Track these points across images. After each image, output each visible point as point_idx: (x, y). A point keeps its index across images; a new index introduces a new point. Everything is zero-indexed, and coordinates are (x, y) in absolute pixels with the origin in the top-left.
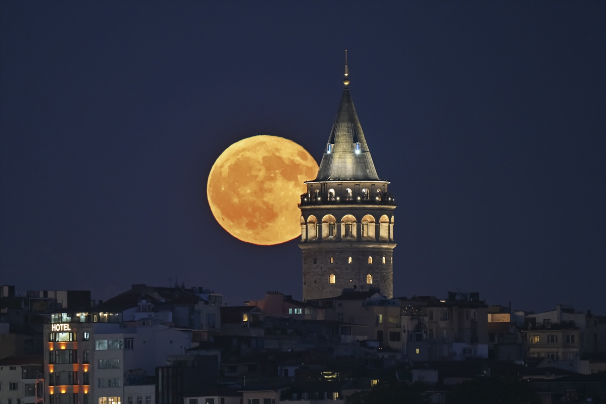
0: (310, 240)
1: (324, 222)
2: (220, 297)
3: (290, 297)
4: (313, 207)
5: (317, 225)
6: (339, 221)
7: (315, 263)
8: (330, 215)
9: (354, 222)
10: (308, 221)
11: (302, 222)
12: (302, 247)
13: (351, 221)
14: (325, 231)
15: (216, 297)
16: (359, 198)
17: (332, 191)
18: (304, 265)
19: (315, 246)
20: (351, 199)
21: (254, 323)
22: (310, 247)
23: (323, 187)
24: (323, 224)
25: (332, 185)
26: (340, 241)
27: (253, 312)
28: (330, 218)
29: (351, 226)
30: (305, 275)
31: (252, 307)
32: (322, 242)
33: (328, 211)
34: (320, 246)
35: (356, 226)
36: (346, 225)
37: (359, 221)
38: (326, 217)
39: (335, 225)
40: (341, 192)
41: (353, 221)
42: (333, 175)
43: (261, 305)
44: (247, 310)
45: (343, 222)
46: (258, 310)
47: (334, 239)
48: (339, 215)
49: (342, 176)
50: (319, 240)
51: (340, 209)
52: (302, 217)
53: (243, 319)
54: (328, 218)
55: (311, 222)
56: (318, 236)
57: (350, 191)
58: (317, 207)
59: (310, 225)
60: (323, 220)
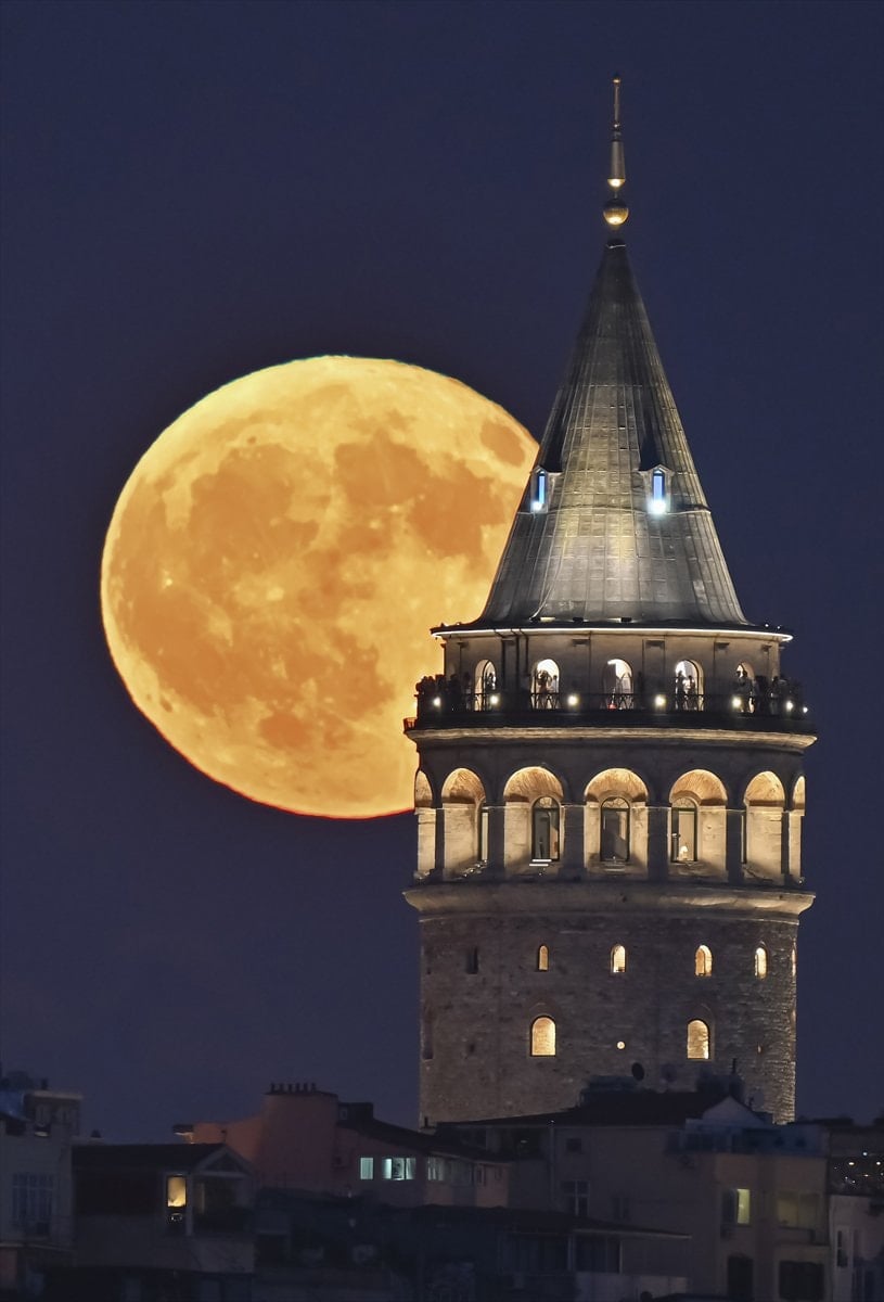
0: (453, 874)
1: (514, 798)
2: (74, 1103)
3: (367, 1108)
4: (467, 733)
5: (481, 812)
6: (574, 793)
7: (473, 968)
8: (540, 770)
9: (640, 798)
10: (445, 792)
11: (420, 797)
12: (417, 901)
13: (626, 796)
14: (517, 839)
15: (54, 1104)
16: (660, 701)
17: (548, 667)
18: (424, 979)
19: (473, 899)
20: (628, 704)
21: (213, 1217)
22: (452, 900)
23: (511, 650)
24: (509, 806)
25: (549, 642)
26: (577, 880)
27: (210, 1168)
28: (539, 782)
29: (623, 815)
30: (430, 1018)
31: (203, 1151)
32: (505, 882)
33: (530, 753)
34: (495, 896)
35: (644, 816)
36: (603, 810)
37: (658, 795)
38: (520, 778)
39: (557, 810)
40: (586, 675)
41: (635, 794)
42: (554, 604)
43: (243, 1141)
44: (184, 1159)
45: (592, 798)
46: (230, 1162)
47: (555, 870)
48: (575, 769)
49: (593, 607)
50: (492, 872)
51: (581, 743)
52: (422, 776)
53: (167, 1199)
54: (530, 783)
55: (457, 798)
56: (485, 857)
57: (622, 669)
58: (485, 733)
59: (453, 811)
60: (507, 790)
